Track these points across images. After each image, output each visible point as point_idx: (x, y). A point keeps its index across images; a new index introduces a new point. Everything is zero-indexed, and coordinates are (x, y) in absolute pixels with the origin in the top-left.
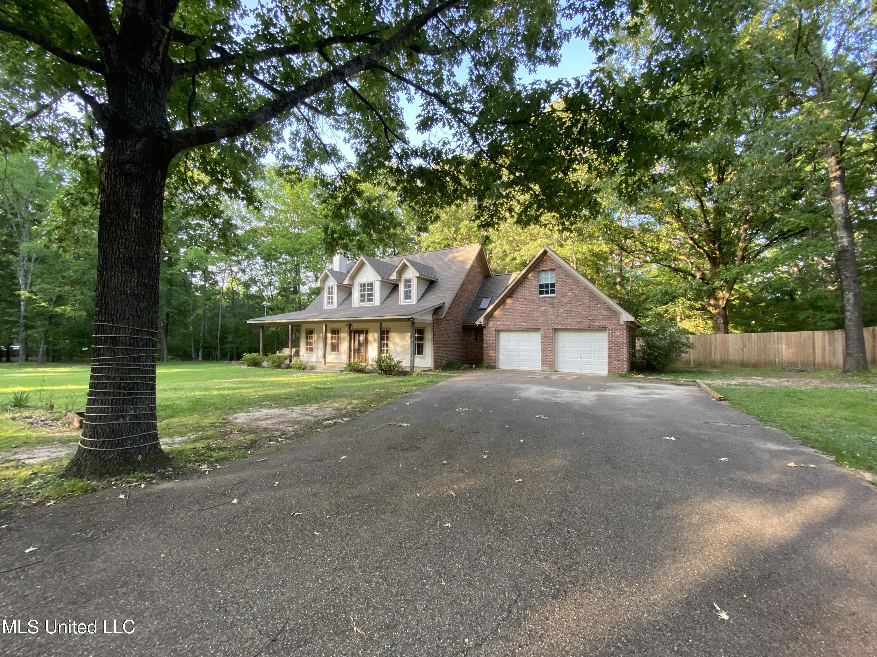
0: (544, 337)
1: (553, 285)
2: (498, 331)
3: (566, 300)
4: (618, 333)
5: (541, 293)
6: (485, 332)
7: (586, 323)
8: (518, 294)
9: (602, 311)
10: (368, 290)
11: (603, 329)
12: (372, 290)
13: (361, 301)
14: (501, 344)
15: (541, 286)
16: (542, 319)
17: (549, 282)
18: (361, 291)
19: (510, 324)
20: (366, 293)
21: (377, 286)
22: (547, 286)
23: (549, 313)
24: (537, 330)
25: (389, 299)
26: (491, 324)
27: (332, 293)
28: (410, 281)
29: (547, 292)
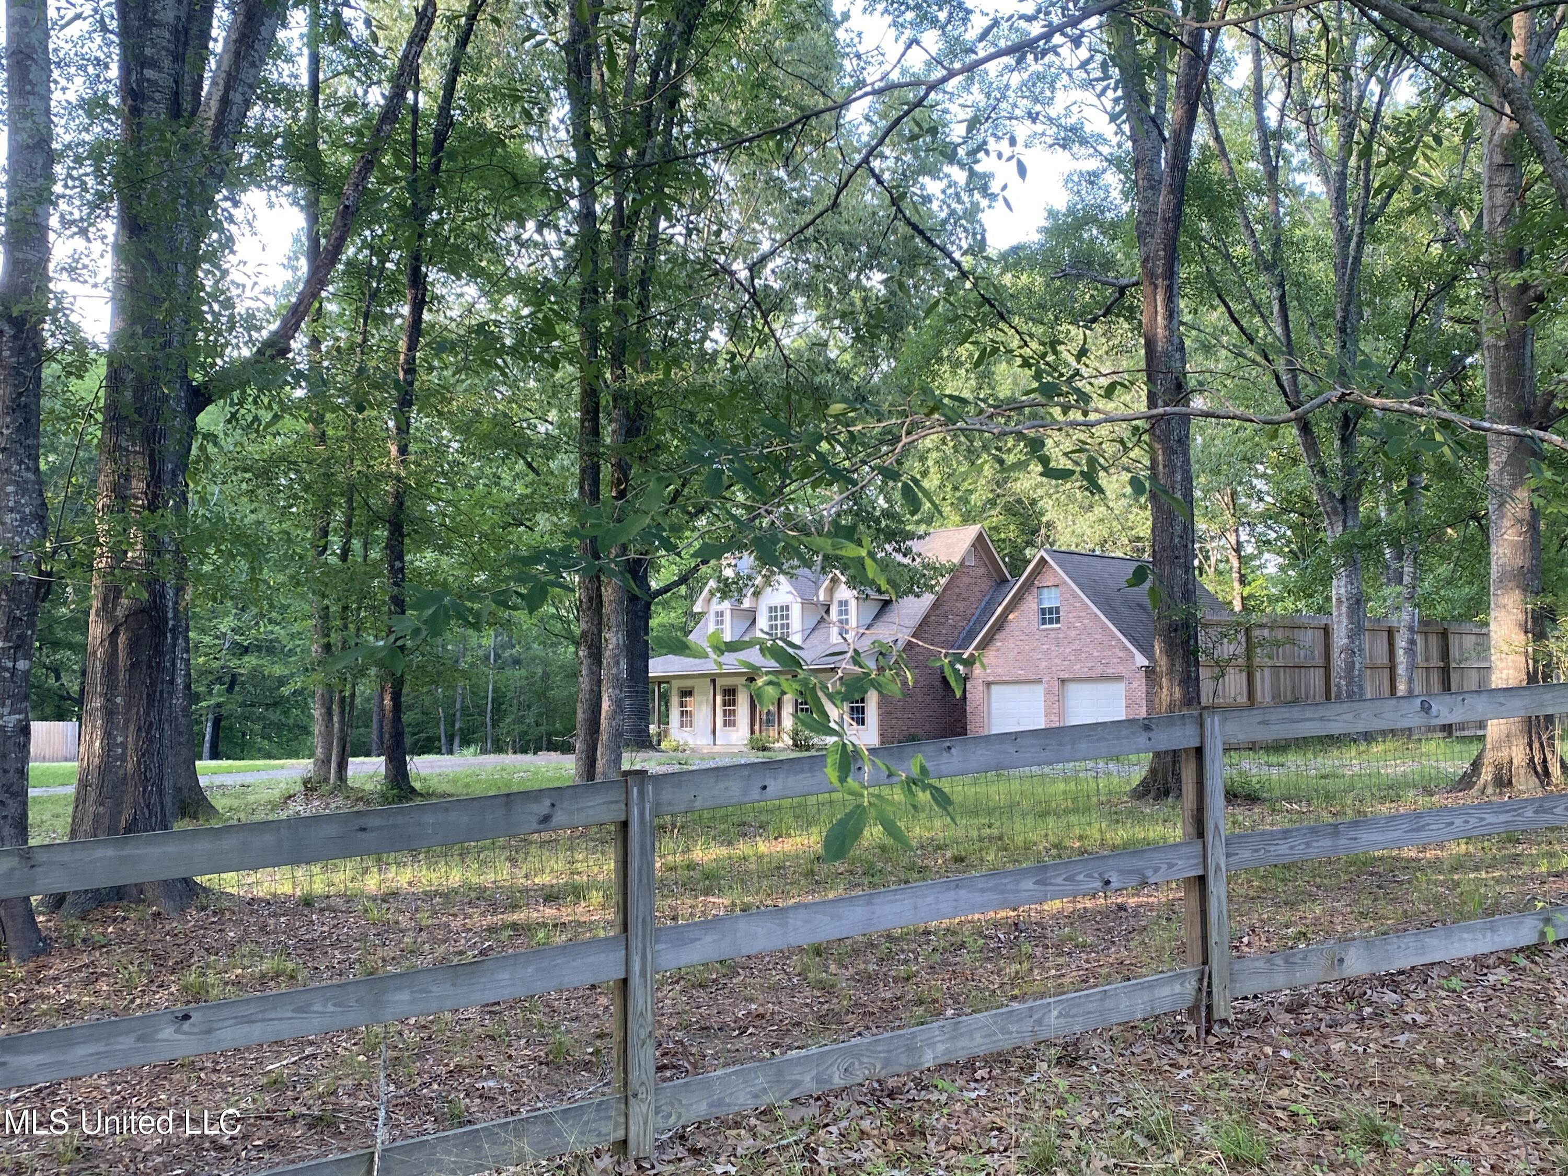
0: (1048, 692)
1: (1057, 610)
2: (989, 684)
3: (1073, 633)
4: (1136, 685)
5: (1043, 622)
6: (968, 686)
7: (1098, 671)
9: (1117, 650)
10: (782, 617)
11: (1119, 678)
12: (788, 617)
14: (994, 705)
15: (1043, 611)
16: (1044, 664)
17: (1054, 605)
18: (771, 619)
19: (1004, 672)
20: (779, 622)
21: (796, 611)
22: (1051, 610)
23: (1054, 654)
24: (1038, 681)
25: (817, 633)
26: (978, 672)
27: (722, 622)
28: (846, 603)
29: (1051, 621)
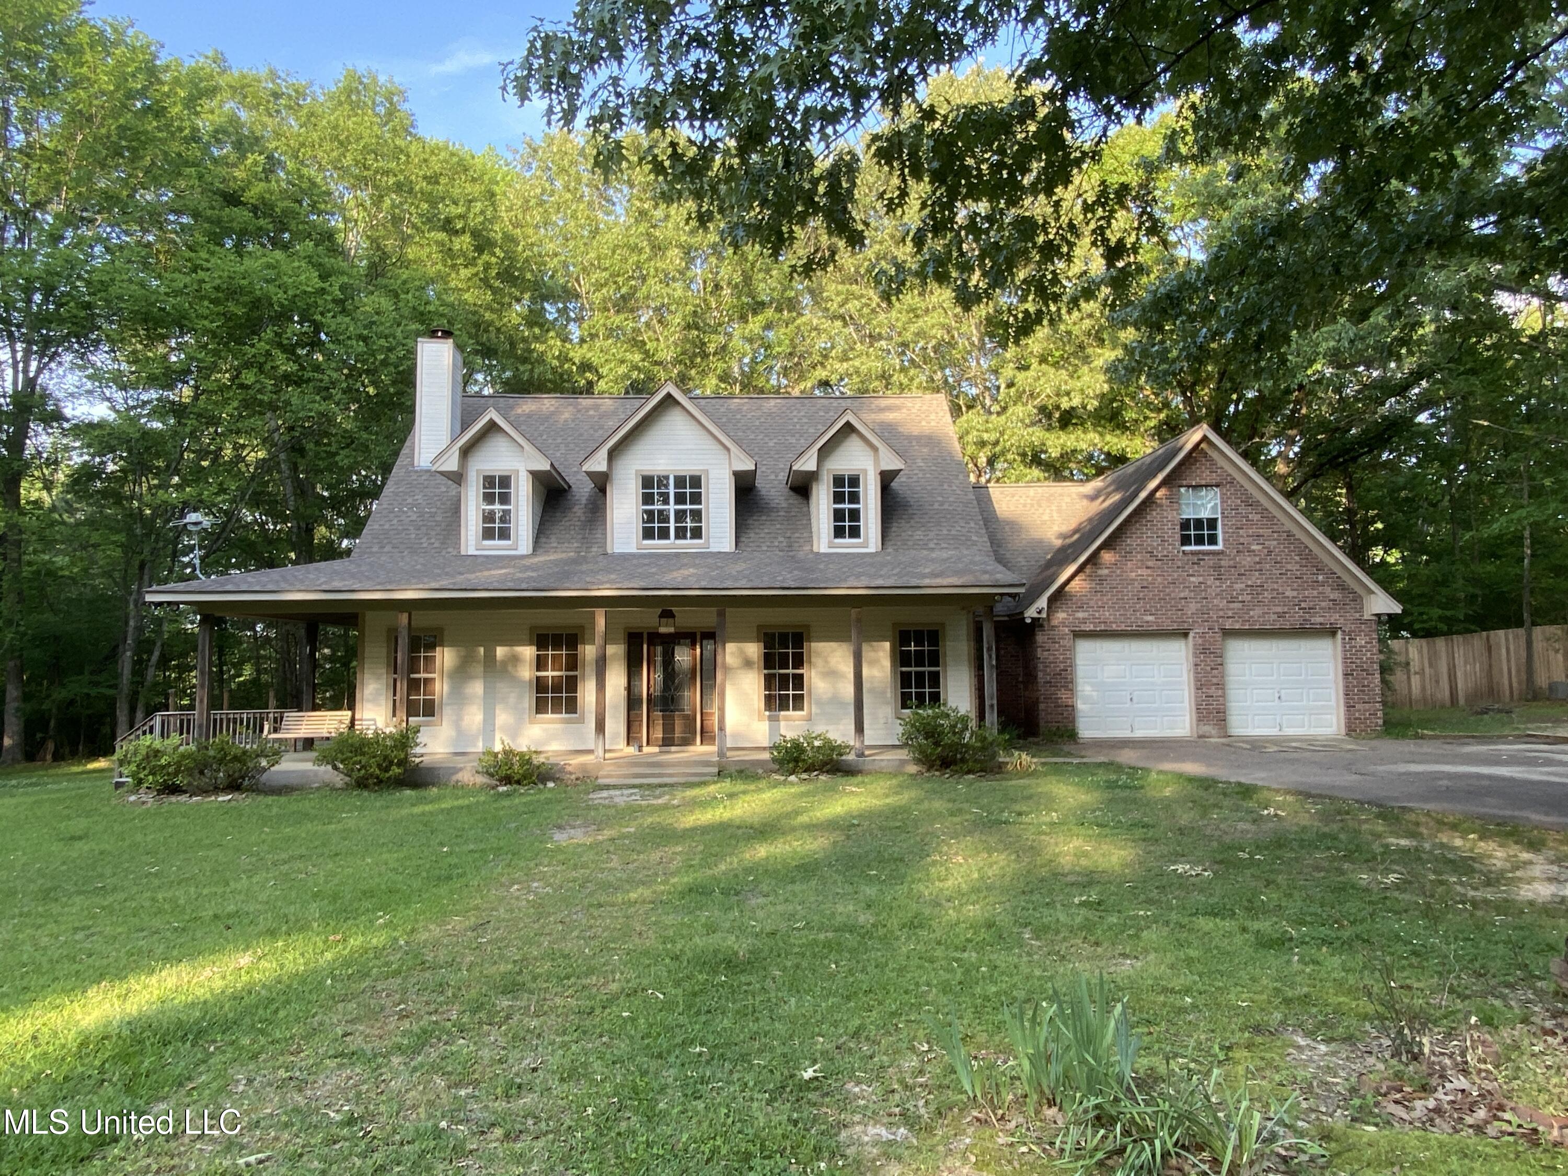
0: (1200, 652)
1: (1212, 523)
2: (1075, 636)
3: (1247, 561)
4: (1361, 641)
5: (1185, 540)
6: (1040, 638)
7: (1295, 618)
8: (1132, 541)
9: (1328, 590)
10: (680, 499)
11: (1332, 632)
12: (696, 499)
13: (648, 534)
15: (1185, 525)
16: (1193, 607)
17: (1205, 514)
18: (648, 499)
19: (1110, 617)
20: (671, 507)
22: (1199, 523)
23: (1212, 592)
24: (1182, 634)
25: (751, 534)
26: (1061, 616)
27: (504, 498)
28: (856, 481)
29: (1200, 540)
